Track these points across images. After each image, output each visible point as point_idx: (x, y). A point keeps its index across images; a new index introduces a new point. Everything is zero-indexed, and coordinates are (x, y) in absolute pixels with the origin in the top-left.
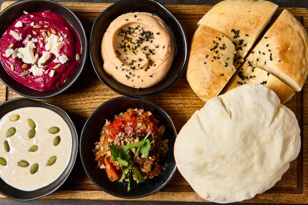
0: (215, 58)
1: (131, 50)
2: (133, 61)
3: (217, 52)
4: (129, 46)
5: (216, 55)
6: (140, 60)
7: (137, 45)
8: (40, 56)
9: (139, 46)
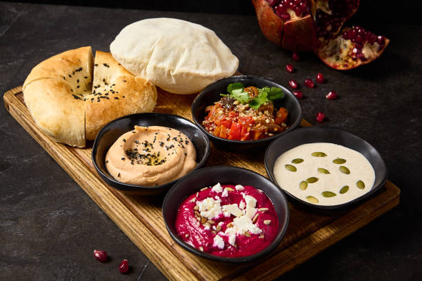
0: (113, 93)
1: (159, 158)
2: (168, 149)
3: (107, 94)
4: (156, 161)
5: (110, 93)
6: (162, 144)
7: (149, 157)
8: (233, 217)
9: (149, 155)
